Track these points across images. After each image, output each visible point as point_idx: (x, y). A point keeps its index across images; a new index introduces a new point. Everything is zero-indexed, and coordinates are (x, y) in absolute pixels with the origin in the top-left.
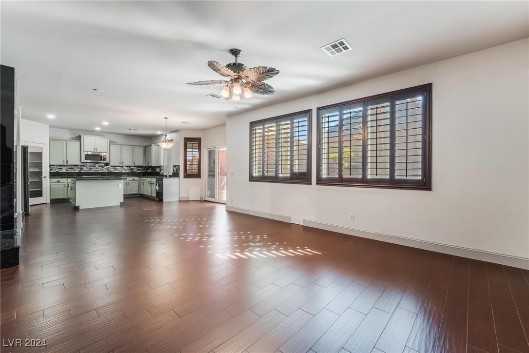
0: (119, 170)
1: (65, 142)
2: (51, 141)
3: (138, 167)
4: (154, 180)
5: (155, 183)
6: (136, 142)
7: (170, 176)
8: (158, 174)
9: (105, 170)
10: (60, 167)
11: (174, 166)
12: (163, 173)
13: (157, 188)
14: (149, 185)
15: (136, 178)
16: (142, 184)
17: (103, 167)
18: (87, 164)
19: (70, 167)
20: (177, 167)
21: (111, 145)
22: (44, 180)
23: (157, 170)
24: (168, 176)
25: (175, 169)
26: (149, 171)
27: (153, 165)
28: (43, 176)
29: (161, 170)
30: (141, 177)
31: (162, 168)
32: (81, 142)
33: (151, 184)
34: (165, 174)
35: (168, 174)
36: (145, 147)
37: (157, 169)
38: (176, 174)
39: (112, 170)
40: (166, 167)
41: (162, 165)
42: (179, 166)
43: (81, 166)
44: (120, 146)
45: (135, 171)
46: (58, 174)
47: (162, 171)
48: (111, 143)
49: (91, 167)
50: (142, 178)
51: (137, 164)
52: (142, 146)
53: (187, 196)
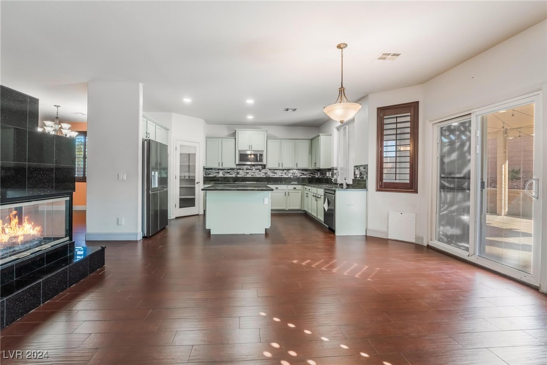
0: (278, 174)
1: (220, 140)
2: (208, 140)
3: (303, 170)
4: (321, 192)
5: (323, 197)
6: (299, 134)
7: (348, 186)
8: (328, 181)
9: (261, 175)
10: (217, 171)
11: (357, 167)
12: (336, 180)
13: (326, 206)
14: (314, 198)
15: (299, 187)
16: (305, 195)
17: (260, 171)
18: (244, 167)
19: (227, 171)
20: (362, 169)
21: (268, 141)
22: (197, 186)
23: (328, 175)
24: (345, 186)
25: (357, 172)
26: (317, 176)
27: (322, 167)
28: (196, 181)
29: (333, 175)
30: (304, 185)
31: (335, 171)
32: (235, 139)
33: (317, 197)
34: (339, 182)
35: (344, 182)
36: (312, 140)
37: (328, 173)
38: (359, 183)
39: (271, 175)
40: (341, 169)
41: (335, 166)
42: (366, 167)
43: (237, 169)
44: (279, 141)
45: (298, 176)
46: (215, 179)
47: (335, 177)
48: (269, 137)
49: (248, 171)
50: (305, 187)
51: (301, 166)
52: (308, 139)
53: (385, 229)
